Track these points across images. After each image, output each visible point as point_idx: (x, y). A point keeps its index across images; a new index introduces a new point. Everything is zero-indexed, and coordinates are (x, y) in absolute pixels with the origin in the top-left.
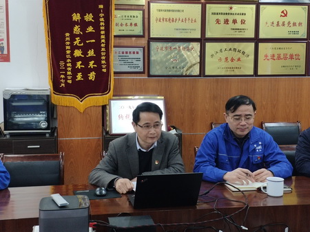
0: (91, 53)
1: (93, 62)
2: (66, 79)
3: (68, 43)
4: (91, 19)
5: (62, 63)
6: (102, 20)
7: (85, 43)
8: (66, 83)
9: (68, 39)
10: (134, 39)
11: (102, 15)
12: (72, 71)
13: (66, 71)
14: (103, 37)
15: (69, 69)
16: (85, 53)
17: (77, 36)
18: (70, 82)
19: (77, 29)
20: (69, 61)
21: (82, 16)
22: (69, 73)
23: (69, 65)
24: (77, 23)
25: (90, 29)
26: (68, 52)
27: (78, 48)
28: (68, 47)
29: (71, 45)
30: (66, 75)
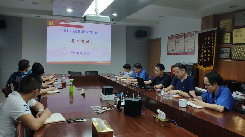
0: (209, 51)
1: (209, 54)
2: (202, 60)
4: (209, 39)
5: (201, 55)
6: (212, 39)
7: (207, 48)
9: (203, 46)
10: (227, 44)
11: (212, 37)
13: (202, 57)
14: (212, 45)
16: (207, 51)
17: (205, 45)
19: (205, 43)
21: (207, 38)
23: (203, 55)
24: (206, 41)
25: (209, 42)
26: (203, 51)
27: (205, 49)
28: (203, 49)
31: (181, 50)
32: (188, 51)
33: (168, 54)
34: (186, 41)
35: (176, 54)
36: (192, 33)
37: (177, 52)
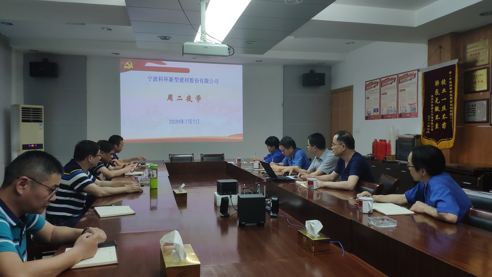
0: (444, 108)
1: (445, 115)
2: (430, 128)
3: (432, 102)
4: (444, 83)
5: (429, 117)
6: (451, 82)
7: (441, 101)
8: (430, 131)
9: (432, 99)
10: (481, 93)
11: (450, 79)
12: (433, 122)
13: (430, 122)
14: (451, 95)
15: (432, 121)
16: (440, 109)
17: (437, 96)
18: (432, 130)
19: (437, 92)
20: (432, 114)
21: (440, 82)
22: (432, 124)
23: (432, 118)
24: (437, 87)
25: (444, 91)
26: (432, 108)
27: (437, 105)
28: (432, 105)
29: (434, 104)
30: (430, 125)
31: (392, 108)
32: (406, 110)
33: (367, 118)
34: (401, 91)
35: (383, 117)
36: (411, 73)
37: (384, 112)
